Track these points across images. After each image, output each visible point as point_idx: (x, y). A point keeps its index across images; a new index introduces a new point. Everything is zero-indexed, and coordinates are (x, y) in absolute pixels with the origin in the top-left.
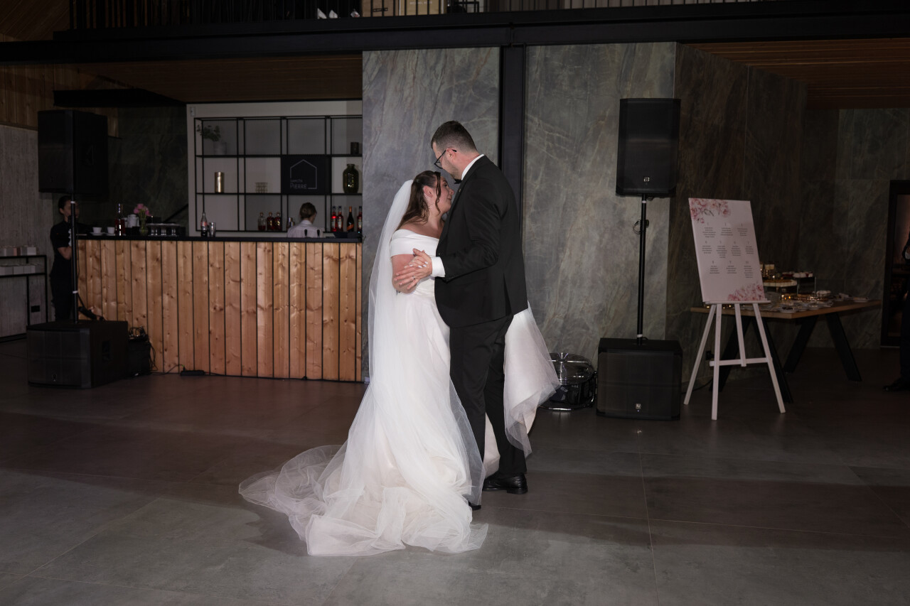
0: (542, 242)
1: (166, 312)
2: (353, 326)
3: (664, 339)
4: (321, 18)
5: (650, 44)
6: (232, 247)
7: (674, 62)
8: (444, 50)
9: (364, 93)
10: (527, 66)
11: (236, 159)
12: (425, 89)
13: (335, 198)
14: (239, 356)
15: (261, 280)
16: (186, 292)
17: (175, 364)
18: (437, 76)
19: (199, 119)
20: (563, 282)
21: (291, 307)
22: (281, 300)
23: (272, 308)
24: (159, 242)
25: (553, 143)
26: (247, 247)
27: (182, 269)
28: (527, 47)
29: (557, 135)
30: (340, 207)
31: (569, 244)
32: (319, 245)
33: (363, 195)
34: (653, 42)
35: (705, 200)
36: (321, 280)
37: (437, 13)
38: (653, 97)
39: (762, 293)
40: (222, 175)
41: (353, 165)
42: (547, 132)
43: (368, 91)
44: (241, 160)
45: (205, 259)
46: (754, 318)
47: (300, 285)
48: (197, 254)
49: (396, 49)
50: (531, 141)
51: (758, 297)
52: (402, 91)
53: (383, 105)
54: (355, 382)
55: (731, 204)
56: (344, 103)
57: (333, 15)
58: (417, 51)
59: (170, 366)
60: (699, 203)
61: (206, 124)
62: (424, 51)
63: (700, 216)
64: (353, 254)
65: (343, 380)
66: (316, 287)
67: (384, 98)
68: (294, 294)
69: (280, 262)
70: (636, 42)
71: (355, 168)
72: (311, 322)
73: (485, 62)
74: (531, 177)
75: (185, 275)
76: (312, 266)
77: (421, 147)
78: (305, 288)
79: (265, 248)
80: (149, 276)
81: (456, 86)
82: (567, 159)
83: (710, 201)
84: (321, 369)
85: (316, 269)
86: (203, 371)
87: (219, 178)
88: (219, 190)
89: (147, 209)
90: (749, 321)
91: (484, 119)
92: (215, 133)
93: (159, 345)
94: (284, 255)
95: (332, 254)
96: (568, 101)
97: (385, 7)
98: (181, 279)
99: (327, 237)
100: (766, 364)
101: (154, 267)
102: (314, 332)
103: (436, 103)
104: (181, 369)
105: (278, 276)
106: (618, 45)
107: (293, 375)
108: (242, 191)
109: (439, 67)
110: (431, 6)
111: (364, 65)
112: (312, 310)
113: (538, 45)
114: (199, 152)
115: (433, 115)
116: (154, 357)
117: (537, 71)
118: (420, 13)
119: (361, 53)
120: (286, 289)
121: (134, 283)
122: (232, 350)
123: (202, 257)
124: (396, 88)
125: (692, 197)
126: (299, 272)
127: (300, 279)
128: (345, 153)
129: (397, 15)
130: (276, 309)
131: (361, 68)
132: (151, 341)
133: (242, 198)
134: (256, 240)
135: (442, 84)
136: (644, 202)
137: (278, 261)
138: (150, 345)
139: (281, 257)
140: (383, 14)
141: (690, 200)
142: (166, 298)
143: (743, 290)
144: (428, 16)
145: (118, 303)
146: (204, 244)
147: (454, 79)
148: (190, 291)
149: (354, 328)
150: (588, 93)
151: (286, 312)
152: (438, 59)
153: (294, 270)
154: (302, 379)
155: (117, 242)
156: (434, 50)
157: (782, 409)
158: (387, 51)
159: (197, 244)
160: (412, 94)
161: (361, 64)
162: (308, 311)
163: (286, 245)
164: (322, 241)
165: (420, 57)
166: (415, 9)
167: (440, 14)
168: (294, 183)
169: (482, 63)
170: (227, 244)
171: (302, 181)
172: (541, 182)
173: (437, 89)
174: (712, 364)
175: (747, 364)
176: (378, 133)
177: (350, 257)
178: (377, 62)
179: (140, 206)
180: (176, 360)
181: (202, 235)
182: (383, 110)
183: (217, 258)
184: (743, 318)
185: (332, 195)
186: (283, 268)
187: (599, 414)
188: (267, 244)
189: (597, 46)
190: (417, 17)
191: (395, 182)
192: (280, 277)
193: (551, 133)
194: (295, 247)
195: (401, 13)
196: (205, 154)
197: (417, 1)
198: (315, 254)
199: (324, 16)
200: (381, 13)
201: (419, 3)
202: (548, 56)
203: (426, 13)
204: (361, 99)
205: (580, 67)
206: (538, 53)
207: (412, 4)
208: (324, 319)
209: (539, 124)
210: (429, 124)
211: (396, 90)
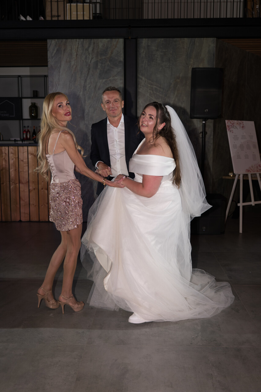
2: (46, 191)
4: (22, 20)
5: (202, 39)
7: (215, 49)
8: (93, 39)
9: (49, 63)
10: (138, 49)
12: (83, 61)
13: (25, 122)
18: (89, 54)
21: (11, 182)
22: (5, 179)
25: (153, 91)
28: (138, 39)
29: (155, 87)
30: (28, 127)
32: (26, 148)
34: (204, 37)
35: (233, 121)
36: (27, 167)
37: (88, 18)
38: (204, 67)
41: (35, 103)
42: (149, 85)
43: (51, 61)
47: (16, 170)
49: (66, 39)
50: (141, 90)
51: (259, 170)
52: (70, 62)
53: (60, 70)
55: (245, 123)
56: (28, 68)
57: (29, 18)
58: (78, 40)
60: (231, 123)
62: (82, 40)
63: (232, 129)
65: (42, 221)
66: (24, 171)
67: (60, 66)
68: (12, 175)
69: (3, 157)
70: (195, 37)
71: (36, 104)
72: (22, 190)
73: (116, 46)
76: (22, 159)
78: (18, 172)
81: (100, 60)
83: (236, 121)
84: (29, 215)
85: (25, 161)
91: (116, 78)
94: (5, 153)
95: (33, 152)
96: (160, 68)
97: (59, 14)
99: (30, 143)
102: (25, 196)
103: (89, 69)
106: (186, 39)
107: (13, 219)
109: (90, 49)
110: (85, 15)
111: (48, 47)
112: (23, 184)
113: (144, 38)
115: (88, 75)
117: (143, 52)
118: (79, 19)
119: (45, 40)
120: (8, 173)
124: (67, 60)
125: (227, 120)
126: (15, 163)
127: (16, 167)
128: (29, 96)
129: (66, 19)
130: (2, 184)
131: (47, 49)
135: (92, 58)
136: (204, 122)
140: (58, 18)
141: (226, 121)
143: (252, 167)
144: (83, 21)
147: (99, 56)
149: (47, 193)
150: (171, 64)
151: (8, 185)
152: (90, 44)
153: (11, 162)
154: (19, 222)
156: (88, 40)
158: (61, 40)
160: (76, 64)
161: (47, 46)
162: (20, 184)
163: (7, 148)
164: (27, 145)
165: (80, 43)
166: (76, 16)
167: (89, 20)
168: (2, 113)
169: (114, 47)
171: (6, 112)
173: (90, 61)
174: (239, 205)
175: (255, 205)
176: (57, 85)
178: (55, 45)
182: (60, 72)
184: (253, 181)
185: (23, 120)
186: (6, 161)
189: (175, 39)
190: (77, 21)
192: (4, 166)
193: (151, 86)
194: (12, 149)
195: (68, 18)
197: (77, 12)
198: (23, 153)
199: (24, 19)
200: (57, 18)
201: (78, 13)
202: (149, 44)
203: (82, 19)
204: (47, 66)
205: (166, 50)
206: (144, 42)
207: (74, 13)
208: (30, 188)
209: (145, 81)
210: (86, 81)
211: (67, 62)
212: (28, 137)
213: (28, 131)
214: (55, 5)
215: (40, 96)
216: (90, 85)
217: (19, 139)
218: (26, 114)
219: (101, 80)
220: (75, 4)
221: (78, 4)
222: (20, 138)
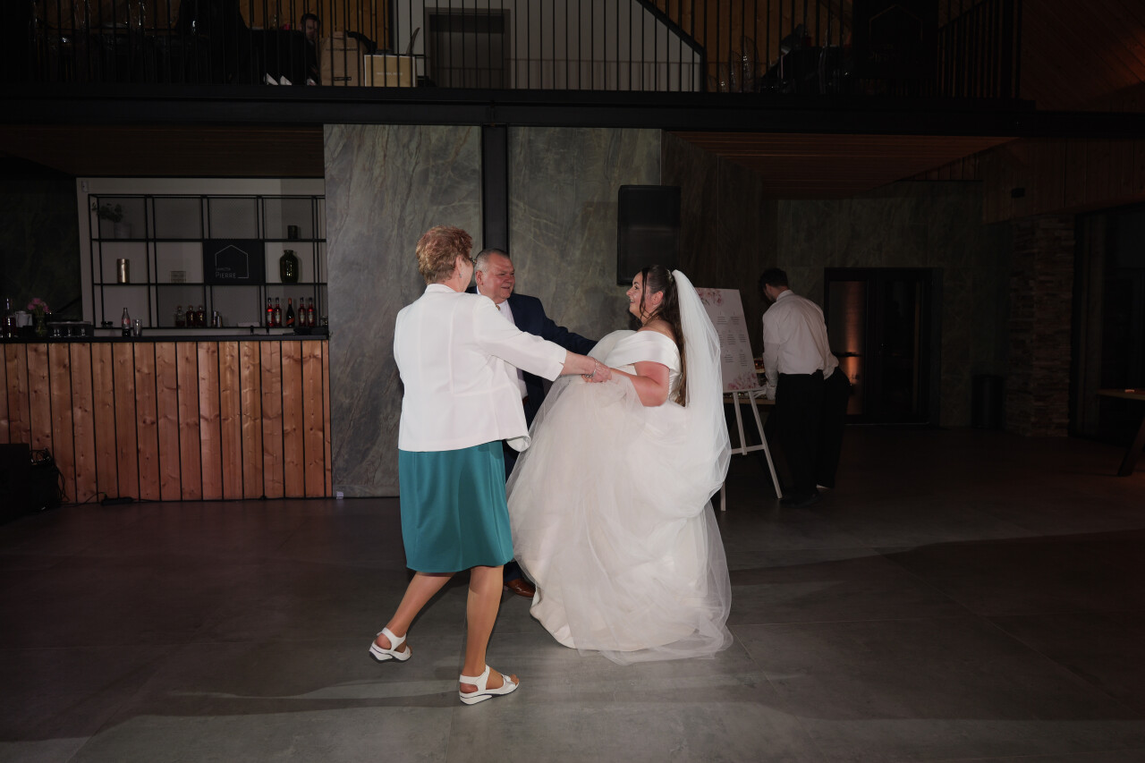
1: (78, 430)
2: (321, 434)
4: (270, 84)
5: (635, 130)
6: (165, 349)
7: (660, 149)
8: (418, 127)
9: (326, 171)
10: (510, 147)
11: (143, 245)
12: (398, 168)
13: (270, 289)
14: (178, 477)
15: (204, 386)
16: (105, 404)
17: (92, 492)
18: (411, 155)
19: (94, 195)
21: (244, 416)
22: (230, 409)
23: (219, 419)
24: (67, 344)
25: (540, 229)
26: (185, 348)
27: (100, 377)
28: (510, 128)
29: (545, 221)
30: (277, 299)
32: (276, 344)
33: (329, 286)
34: (638, 128)
36: (280, 384)
37: (407, 85)
38: (641, 184)
40: (127, 262)
41: (291, 252)
42: (533, 218)
43: (331, 168)
44: (151, 245)
45: (130, 364)
46: (750, 406)
47: (254, 390)
48: (118, 358)
49: (363, 124)
50: (516, 227)
51: (752, 385)
52: (371, 169)
53: (349, 185)
54: (325, 498)
55: (723, 292)
56: (278, 181)
57: (284, 81)
58: (387, 126)
59: (85, 495)
61: (104, 202)
62: (396, 127)
64: (318, 352)
65: (310, 496)
66: (273, 392)
67: (351, 178)
68: (246, 401)
69: (228, 364)
70: (622, 127)
71: (294, 254)
72: (269, 432)
73: (465, 141)
75: (103, 383)
76: (268, 367)
77: (395, 232)
78: (260, 392)
79: (209, 349)
80: (55, 386)
81: (433, 166)
82: (555, 247)
83: (705, 289)
84: (282, 486)
85: (274, 371)
86: (131, 498)
87: (123, 266)
88: (124, 281)
89: (45, 304)
90: (746, 408)
91: (465, 203)
92: (115, 213)
93: (70, 469)
94: (232, 356)
95: (293, 354)
96: (555, 185)
97: (348, 75)
98: (98, 387)
99: (284, 334)
100: (763, 452)
101: (60, 375)
102: (274, 444)
103: (411, 185)
104: (101, 497)
105: (225, 381)
106: (604, 129)
107: (248, 494)
108: (153, 280)
109: (413, 145)
110: (401, 79)
111: (325, 139)
112: (270, 419)
113: (522, 126)
114: (95, 235)
115: (408, 197)
116: (64, 484)
118: (389, 85)
119: (320, 127)
120: (237, 396)
121: (33, 395)
122: (169, 469)
123: (125, 361)
124: (364, 166)
126: (252, 375)
127: (254, 383)
128: (281, 238)
129: (362, 85)
130: (224, 419)
131: (323, 143)
132: (58, 466)
133: (153, 289)
134: (197, 340)
135: (416, 164)
137: (225, 363)
138: (58, 471)
139: (229, 358)
140: (346, 84)
142: (78, 413)
143: (739, 378)
144: (399, 89)
145: (9, 422)
146: (128, 346)
147: (431, 160)
148: (110, 401)
149: (321, 437)
150: (576, 178)
151: (238, 422)
152: (412, 136)
153: (245, 373)
154: (259, 499)
155: (8, 346)
156: (407, 127)
158: (352, 125)
159: (117, 346)
160: (383, 173)
161: (323, 138)
162: (264, 420)
163: (236, 344)
164: (280, 339)
165: (391, 133)
166: (383, 80)
167: (411, 88)
168: (221, 272)
169: (461, 142)
170: (158, 345)
171: (230, 269)
172: (529, 271)
173: (412, 169)
175: (747, 452)
176: (345, 216)
177: (315, 357)
178: (341, 136)
179: (36, 301)
180: (94, 487)
181: (123, 333)
182: (349, 190)
183: (145, 362)
184: (741, 406)
185: (266, 285)
186: (232, 372)
188: (210, 343)
189: (583, 129)
190: (385, 89)
191: (366, 271)
192: (229, 382)
193: (538, 220)
194: (246, 346)
195: (367, 83)
196: (102, 237)
197: (385, 72)
198: (271, 354)
199: (274, 83)
200: (343, 82)
201: (388, 74)
202: (532, 138)
203: (396, 85)
204: (323, 177)
205: (566, 150)
206: (521, 134)
207: (379, 74)
208: (285, 428)
209: (525, 210)
210: (403, 208)
211: (364, 169)
212: (278, 320)
213: (278, 307)
214: (339, 56)
215: (303, 237)
216: (411, 218)
217: (257, 324)
218: (273, 273)
219: (435, 208)
220: (382, 56)
221: (388, 56)
222: (261, 323)
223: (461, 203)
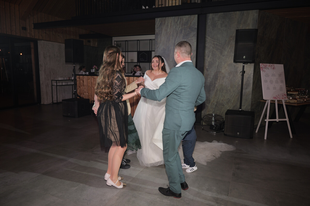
0: (210, 78)
3: (250, 111)
4: (144, 9)
5: (249, 11)
7: (258, 17)
8: (180, 16)
9: (156, 32)
10: (206, 20)
11: (125, 52)
12: (174, 29)
18: (178, 25)
19: (115, 41)
20: (217, 91)
25: (214, 45)
28: (207, 14)
29: (216, 43)
31: (219, 78)
35: (266, 64)
37: (178, 5)
38: (249, 28)
39: (286, 96)
42: (212, 42)
43: (157, 30)
44: (127, 53)
46: (282, 105)
49: (165, 17)
50: (207, 45)
51: (284, 98)
52: (167, 30)
55: (276, 65)
57: (147, 7)
58: (172, 17)
60: (264, 65)
61: (117, 43)
62: (174, 17)
63: (264, 70)
67: (162, 33)
70: (244, 10)
74: (207, 57)
77: (172, 47)
81: (184, 28)
82: (219, 51)
83: (268, 64)
89: (97, 67)
91: (192, 38)
92: (120, 45)
96: (220, 31)
97: (162, 4)
100: (286, 121)
103: (177, 34)
106: (238, 12)
108: (127, 61)
109: (179, 22)
110: (176, 2)
111: (156, 22)
113: (210, 13)
115: (176, 37)
117: (210, 22)
121: (92, 88)
124: (165, 29)
129: (166, 6)
131: (155, 24)
133: (127, 64)
135: (179, 27)
136: (244, 65)
140: (162, 6)
141: (261, 64)
143: (279, 95)
144: (176, 6)
145: (88, 94)
147: (183, 26)
150: (227, 28)
152: (178, 19)
156: (177, 17)
157: (291, 137)
158: (163, 18)
160: (170, 31)
163: (133, 78)
165: (173, 19)
169: (192, 20)
171: (143, 59)
172: (210, 58)
173: (178, 29)
174: (266, 120)
175: (279, 121)
176: (160, 43)
178: (160, 21)
179: (95, 66)
182: (161, 36)
184: (278, 104)
187: (225, 135)
189: (230, 13)
190: (172, 6)
193: (214, 42)
194: (135, 78)
195: (167, 5)
199: (144, 8)
201: (173, 2)
202: (214, 17)
204: (155, 34)
205: (224, 20)
206: (210, 16)
207: (170, 2)
209: (210, 40)
210: (175, 40)
211: (165, 30)
223: (191, 38)
